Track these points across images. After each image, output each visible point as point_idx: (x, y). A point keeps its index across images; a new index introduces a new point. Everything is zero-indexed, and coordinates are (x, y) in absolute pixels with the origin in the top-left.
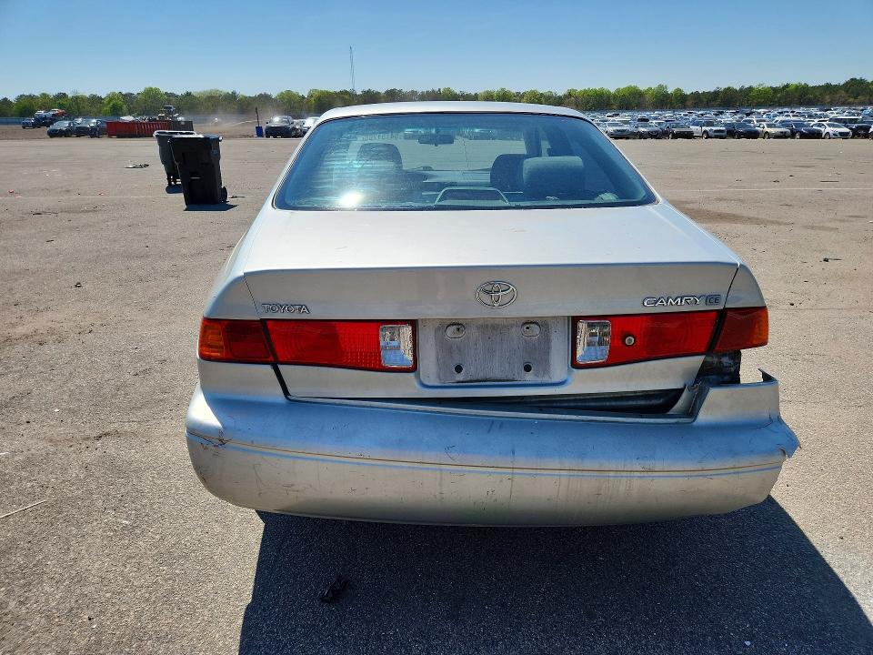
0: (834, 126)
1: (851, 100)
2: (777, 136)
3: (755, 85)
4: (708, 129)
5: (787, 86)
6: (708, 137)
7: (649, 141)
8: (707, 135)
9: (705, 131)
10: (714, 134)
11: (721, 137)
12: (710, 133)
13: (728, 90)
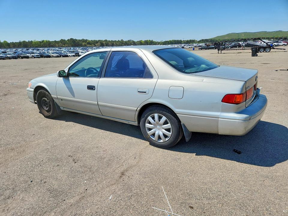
0: (70, 53)
1: (64, 46)
2: (56, 57)
3: (33, 40)
4: (33, 55)
5: (43, 41)
6: (34, 58)
7: (13, 60)
8: (34, 57)
9: (33, 56)
10: (36, 57)
11: (39, 58)
12: (35, 56)
13: (24, 42)
